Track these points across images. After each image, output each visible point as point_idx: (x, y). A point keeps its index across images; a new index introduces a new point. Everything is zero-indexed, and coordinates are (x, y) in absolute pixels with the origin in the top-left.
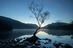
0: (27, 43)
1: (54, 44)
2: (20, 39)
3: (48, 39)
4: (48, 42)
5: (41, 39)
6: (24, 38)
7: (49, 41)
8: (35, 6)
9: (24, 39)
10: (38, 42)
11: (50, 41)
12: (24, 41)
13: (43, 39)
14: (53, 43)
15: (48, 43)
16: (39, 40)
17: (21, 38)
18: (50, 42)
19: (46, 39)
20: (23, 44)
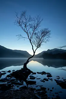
0: (14, 80)
1: (57, 82)
2: (2, 72)
3: (46, 73)
4: (47, 78)
5: (35, 73)
6: (9, 71)
7: (47, 76)
8: (27, 20)
9: (9, 74)
10: (30, 78)
11: (49, 75)
12: (8, 76)
13: (38, 73)
14: (55, 80)
15: (47, 80)
16: (32, 74)
17: (4, 72)
18: (50, 78)
19: (43, 73)
20: (6, 83)
